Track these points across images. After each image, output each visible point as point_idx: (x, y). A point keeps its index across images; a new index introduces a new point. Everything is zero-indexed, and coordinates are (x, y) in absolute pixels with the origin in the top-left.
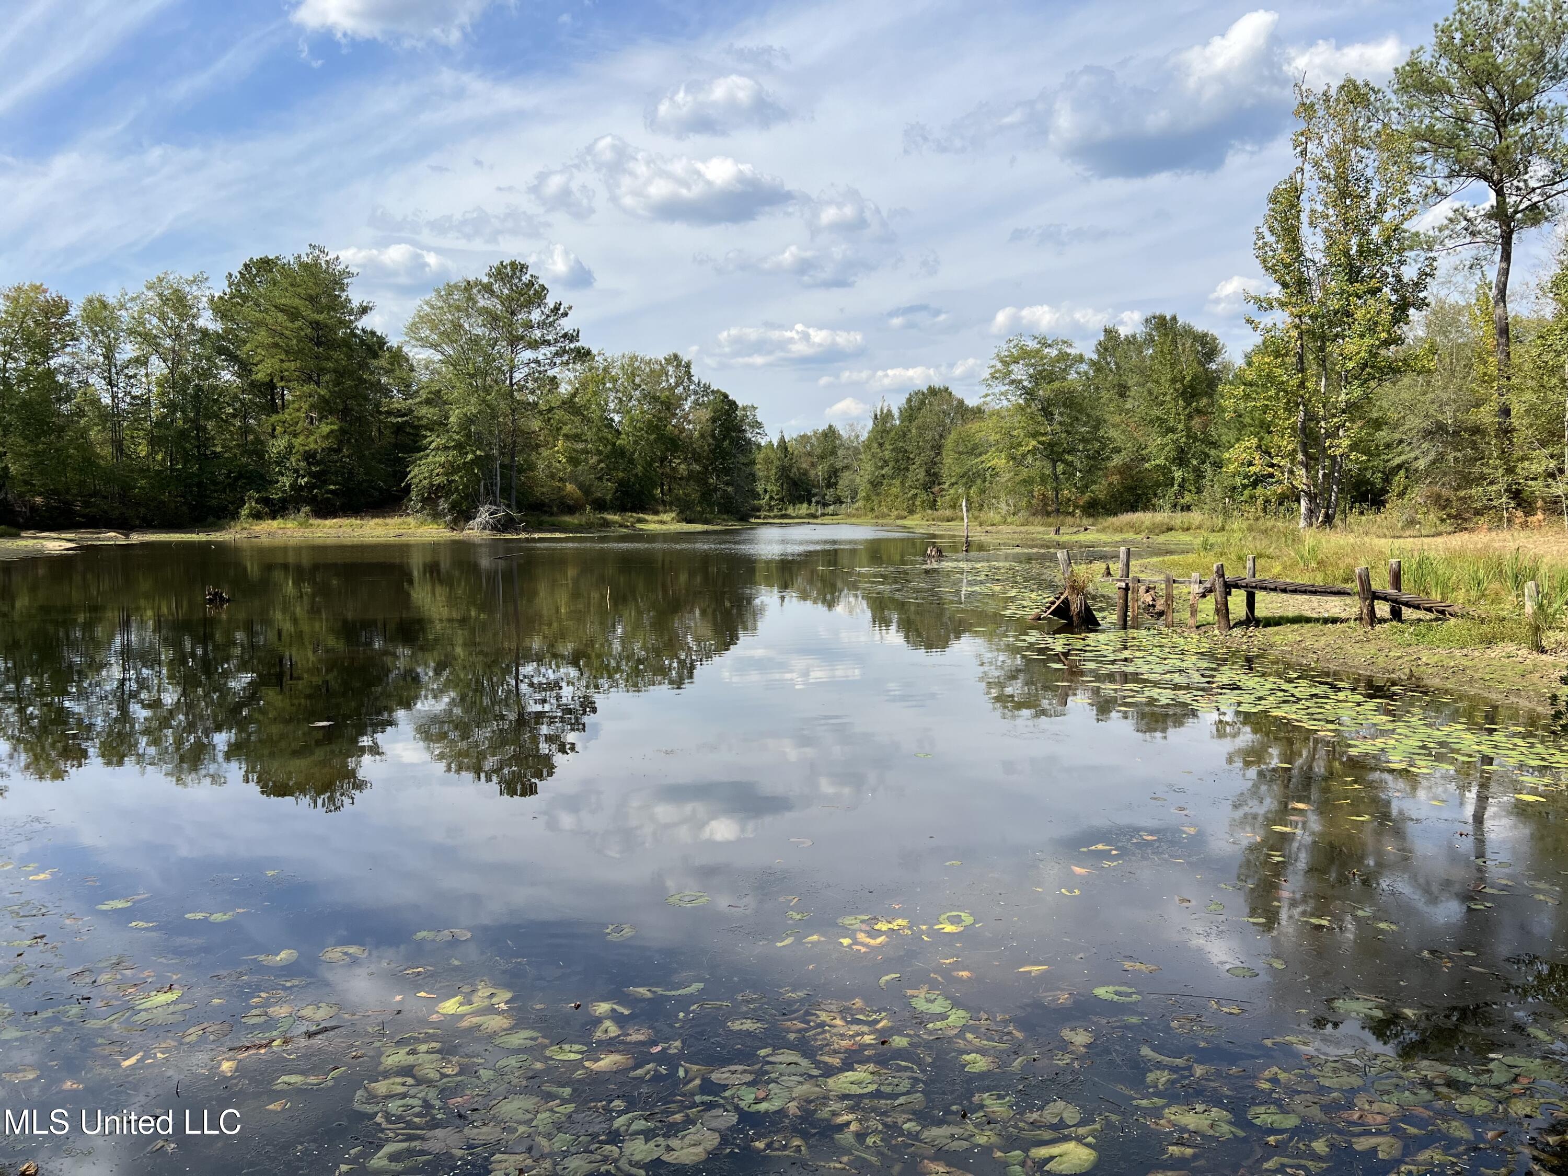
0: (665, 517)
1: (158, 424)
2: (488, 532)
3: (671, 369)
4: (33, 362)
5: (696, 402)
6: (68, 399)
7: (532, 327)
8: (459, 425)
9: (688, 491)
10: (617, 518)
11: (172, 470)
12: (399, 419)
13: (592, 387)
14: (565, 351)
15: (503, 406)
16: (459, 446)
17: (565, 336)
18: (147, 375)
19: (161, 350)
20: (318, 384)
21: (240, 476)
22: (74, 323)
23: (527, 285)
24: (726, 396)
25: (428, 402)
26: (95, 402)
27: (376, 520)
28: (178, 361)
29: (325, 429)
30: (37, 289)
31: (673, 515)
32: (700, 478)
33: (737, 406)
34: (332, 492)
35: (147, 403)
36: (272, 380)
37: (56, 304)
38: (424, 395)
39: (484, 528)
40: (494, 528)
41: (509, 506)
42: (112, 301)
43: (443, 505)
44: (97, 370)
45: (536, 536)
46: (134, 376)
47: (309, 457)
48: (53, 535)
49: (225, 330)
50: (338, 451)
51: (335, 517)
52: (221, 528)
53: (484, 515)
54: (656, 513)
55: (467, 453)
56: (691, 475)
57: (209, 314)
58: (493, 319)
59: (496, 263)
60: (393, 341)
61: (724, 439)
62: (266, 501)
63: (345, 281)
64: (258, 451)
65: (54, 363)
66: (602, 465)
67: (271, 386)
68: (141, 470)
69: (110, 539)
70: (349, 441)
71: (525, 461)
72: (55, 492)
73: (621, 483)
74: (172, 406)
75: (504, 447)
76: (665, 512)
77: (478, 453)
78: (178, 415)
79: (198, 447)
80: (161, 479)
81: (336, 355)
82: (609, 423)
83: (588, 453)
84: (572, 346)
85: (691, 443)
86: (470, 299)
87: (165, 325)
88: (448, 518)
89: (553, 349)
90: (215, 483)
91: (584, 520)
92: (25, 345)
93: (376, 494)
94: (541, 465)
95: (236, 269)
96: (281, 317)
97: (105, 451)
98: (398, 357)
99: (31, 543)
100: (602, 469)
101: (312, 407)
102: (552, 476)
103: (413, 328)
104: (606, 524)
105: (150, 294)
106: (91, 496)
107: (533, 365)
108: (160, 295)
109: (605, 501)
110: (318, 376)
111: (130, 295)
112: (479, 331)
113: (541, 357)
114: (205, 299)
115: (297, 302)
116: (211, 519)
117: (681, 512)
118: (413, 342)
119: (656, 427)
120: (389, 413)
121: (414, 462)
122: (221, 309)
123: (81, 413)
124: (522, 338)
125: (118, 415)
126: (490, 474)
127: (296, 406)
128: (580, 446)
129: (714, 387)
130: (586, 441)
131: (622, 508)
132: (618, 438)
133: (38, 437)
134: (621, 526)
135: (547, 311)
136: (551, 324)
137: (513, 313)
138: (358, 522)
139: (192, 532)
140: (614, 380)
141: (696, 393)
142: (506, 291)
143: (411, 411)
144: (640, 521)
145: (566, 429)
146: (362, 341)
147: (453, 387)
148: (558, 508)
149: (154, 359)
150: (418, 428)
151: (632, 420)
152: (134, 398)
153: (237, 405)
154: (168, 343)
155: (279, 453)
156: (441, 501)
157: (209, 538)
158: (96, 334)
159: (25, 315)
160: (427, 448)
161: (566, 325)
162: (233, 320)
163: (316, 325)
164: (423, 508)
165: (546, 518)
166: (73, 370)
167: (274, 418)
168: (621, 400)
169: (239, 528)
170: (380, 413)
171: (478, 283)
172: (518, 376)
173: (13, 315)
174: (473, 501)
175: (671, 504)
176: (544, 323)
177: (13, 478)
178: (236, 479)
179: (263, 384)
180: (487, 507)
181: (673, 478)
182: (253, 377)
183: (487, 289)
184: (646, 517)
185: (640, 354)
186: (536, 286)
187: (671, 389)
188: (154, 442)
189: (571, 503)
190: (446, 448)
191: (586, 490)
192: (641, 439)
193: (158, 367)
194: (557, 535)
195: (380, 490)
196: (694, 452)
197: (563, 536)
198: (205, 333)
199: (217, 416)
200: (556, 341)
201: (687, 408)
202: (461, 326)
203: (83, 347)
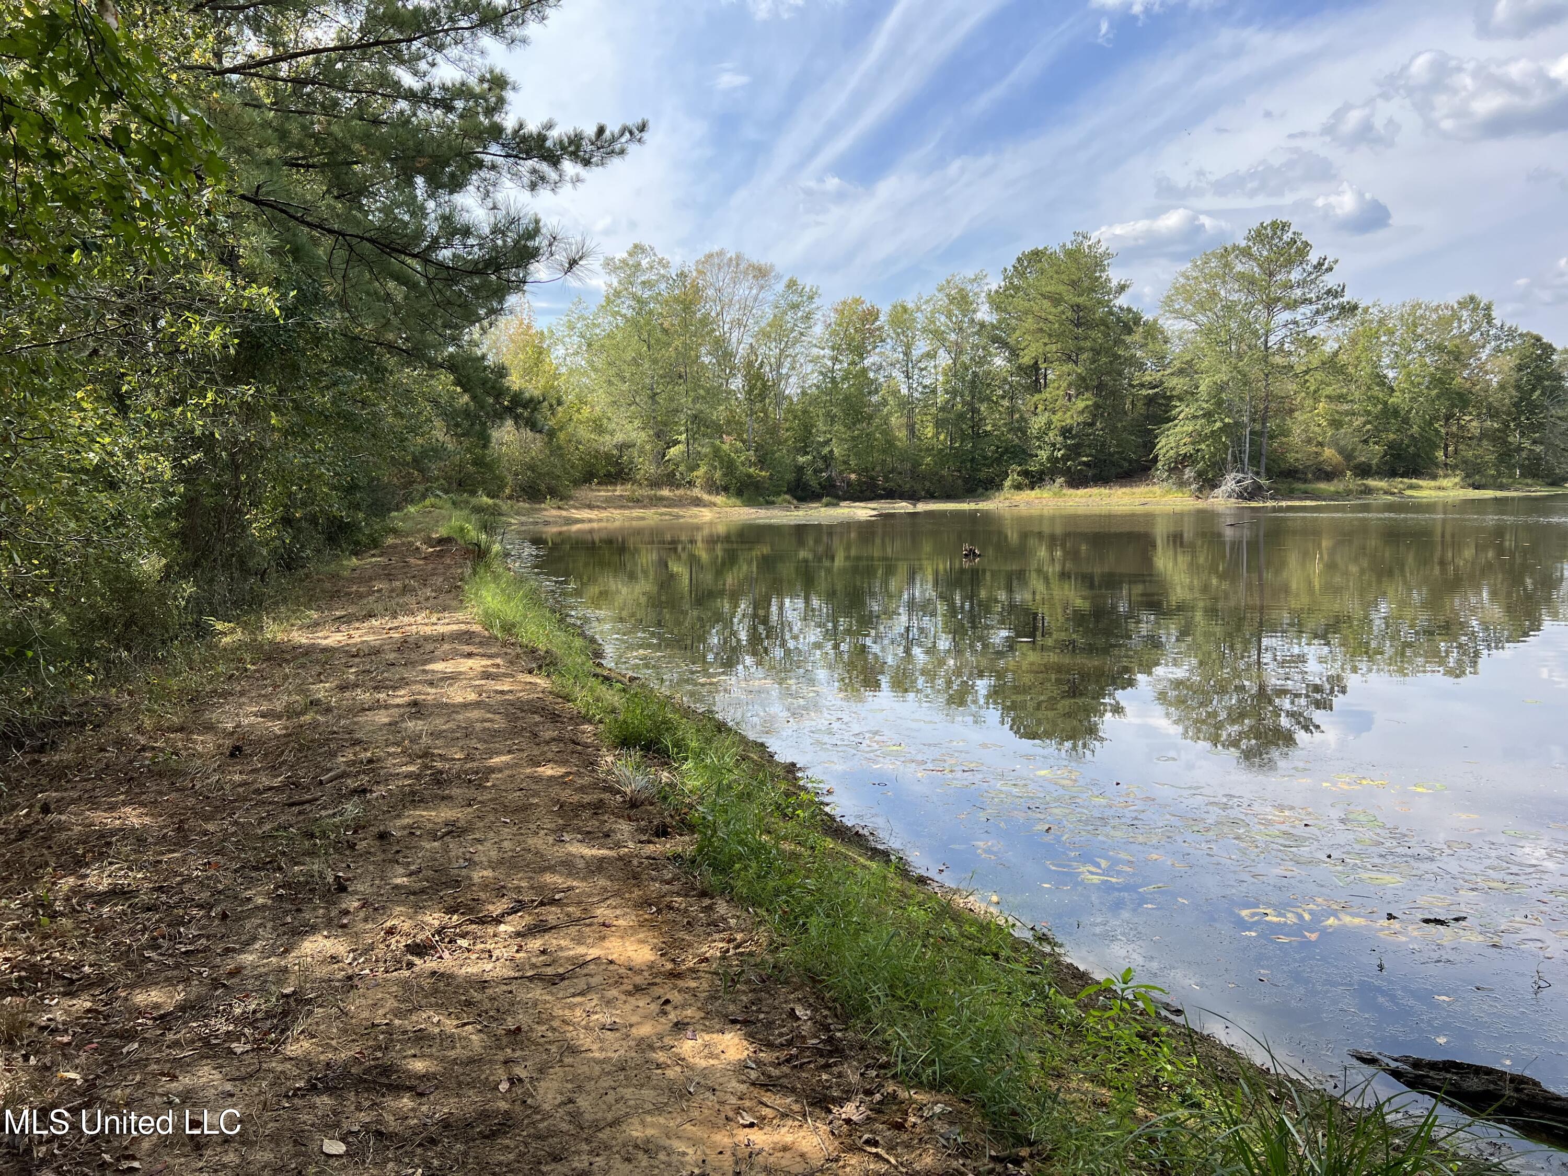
0: (1445, 482)
1: (942, 409)
2: (1233, 500)
3: (1465, 314)
4: (853, 363)
5: (1498, 349)
6: (876, 391)
7: (1291, 287)
8: (1209, 394)
9: (1480, 451)
10: (1382, 484)
11: (951, 448)
12: (1150, 392)
13: (1362, 342)
14: (1327, 309)
15: (1255, 372)
16: (1208, 415)
17: (1329, 292)
18: (935, 367)
19: (947, 344)
20: (1076, 363)
21: (1006, 450)
22: (883, 327)
23: (1288, 244)
24: (1538, 339)
25: (1181, 372)
26: (895, 393)
27: (1124, 490)
28: (960, 352)
29: (1081, 405)
30: (857, 301)
31: (1457, 480)
32: (1498, 438)
33: (1554, 350)
34: (1084, 463)
35: (934, 391)
36: (1036, 363)
37: (870, 313)
38: (1177, 364)
39: (1229, 497)
40: (1240, 496)
41: (1257, 474)
42: (910, 306)
43: (1189, 473)
44: (898, 366)
45: (1284, 504)
46: (925, 369)
47: (1066, 432)
48: (862, 504)
49: (999, 321)
50: (1092, 425)
51: (1086, 487)
52: (988, 498)
53: (1230, 483)
54: (1434, 477)
55: (1215, 421)
56: (1484, 435)
57: (985, 307)
58: (1249, 282)
59: (1255, 225)
60: (1147, 317)
61: (1534, 389)
62: (1026, 473)
63: (1106, 263)
64: (1021, 429)
65: (867, 362)
66: (1369, 427)
67: (1035, 366)
68: (928, 450)
69: (902, 508)
70: (1102, 415)
71: (1278, 426)
72: (866, 470)
73: (1391, 446)
74: (954, 393)
75: (1256, 413)
76: (1446, 476)
77: (1227, 420)
78: (958, 399)
79: (973, 427)
80: (942, 457)
81: (1093, 334)
82: (1380, 380)
83: (1354, 414)
84: (1335, 302)
85: (1486, 398)
86: (1226, 265)
87: (951, 321)
88: (1194, 486)
89: (1314, 307)
90: (985, 458)
91: (1341, 487)
92: (847, 349)
93: (1126, 464)
94: (1297, 430)
95: (1010, 263)
96: (1046, 304)
97: (902, 434)
98: (1152, 331)
99: (846, 511)
100: (1368, 431)
101: (1070, 385)
102: (1309, 441)
103: (1168, 302)
104: (1368, 491)
105: (940, 296)
106: (890, 472)
107: (1291, 326)
108: (948, 295)
109: (1370, 466)
110: (1077, 355)
111: (925, 298)
112: (1235, 297)
113: (1299, 318)
114: (983, 294)
115: (1062, 288)
116: (980, 490)
117: (1468, 476)
118: (1168, 315)
119: (1440, 381)
120: (1142, 385)
121: (1162, 433)
122: (998, 302)
123: (885, 403)
124: (1279, 299)
125: (913, 403)
126: (1239, 441)
127: (1056, 385)
128: (1346, 407)
129: (1523, 330)
130: (1351, 401)
131: (1393, 473)
132: (1391, 396)
133: (854, 424)
134: (1386, 493)
135: (1309, 268)
136: (1312, 282)
137: (1271, 275)
138: (1107, 491)
139: (964, 502)
140: (1391, 333)
141: (1497, 338)
142: (1265, 253)
143: (1162, 383)
144: (1411, 487)
145: (1329, 391)
146: (1119, 319)
147: (1205, 356)
148: (1314, 474)
149: (941, 352)
150: (1171, 398)
151: (1409, 375)
152: (925, 387)
153: (1007, 387)
154: (953, 337)
155: (1040, 429)
156: (1187, 470)
157: (977, 507)
158: (898, 334)
159: (848, 324)
160: (1175, 418)
161: (1330, 281)
162: (1005, 311)
163: (1077, 308)
164: (1169, 477)
165: (1301, 486)
166: (880, 367)
167: (1037, 397)
168: (1397, 355)
169: (1002, 498)
170: (1133, 386)
171: (1236, 247)
172: (1273, 340)
173: (840, 325)
174: (1220, 470)
175: (1454, 467)
176: (1304, 281)
177: (836, 459)
178: (1002, 455)
179: (1029, 367)
180: (1233, 475)
181: (1462, 437)
182: (1020, 361)
183: (1246, 253)
184: (1421, 482)
185: (1424, 299)
186: (1299, 243)
187: (1464, 336)
188: (939, 424)
189: (1329, 469)
190: (1195, 417)
191: (1348, 456)
192: (1420, 394)
193: (944, 359)
194: (1308, 503)
195: (1130, 461)
196: (1490, 407)
197: (1313, 503)
198: (982, 325)
199: (988, 399)
200: (1318, 298)
201: (1484, 357)
202: (1216, 294)
203: (888, 347)
